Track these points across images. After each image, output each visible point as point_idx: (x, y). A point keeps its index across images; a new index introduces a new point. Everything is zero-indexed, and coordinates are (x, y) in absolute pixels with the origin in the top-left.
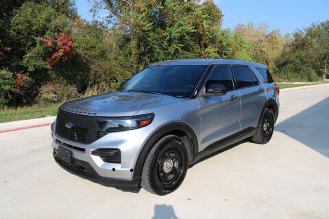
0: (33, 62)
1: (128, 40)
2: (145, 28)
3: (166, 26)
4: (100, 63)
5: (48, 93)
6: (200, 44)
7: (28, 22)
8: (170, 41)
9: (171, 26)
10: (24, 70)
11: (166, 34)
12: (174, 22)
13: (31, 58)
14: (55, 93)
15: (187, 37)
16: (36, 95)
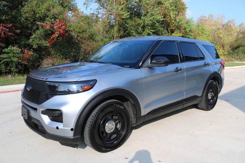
0: (37, 41)
1: (112, 27)
2: (124, 17)
3: (141, 16)
4: (89, 43)
5: (48, 64)
6: (167, 30)
7: (34, 11)
8: (144, 27)
9: (145, 15)
10: (30, 47)
11: (141, 21)
12: (147, 13)
13: (36, 38)
14: (53, 65)
15: (157, 24)
16: (39, 66)
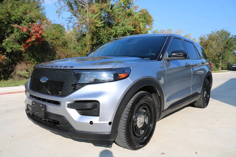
0: (10, 45)
1: (84, 35)
2: (98, 25)
4: (63, 50)
5: (21, 70)
7: (9, 13)
8: (115, 37)
9: (116, 25)
10: (3, 50)
11: (113, 31)
12: (118, 23)
13: (9, 42)
14: (27, 71)
15: (128, 34)
16: (11, 72)
